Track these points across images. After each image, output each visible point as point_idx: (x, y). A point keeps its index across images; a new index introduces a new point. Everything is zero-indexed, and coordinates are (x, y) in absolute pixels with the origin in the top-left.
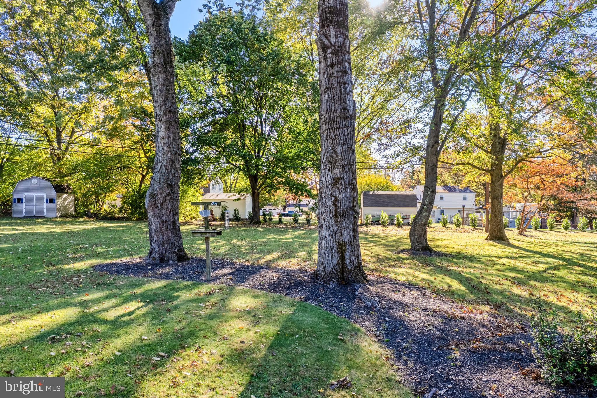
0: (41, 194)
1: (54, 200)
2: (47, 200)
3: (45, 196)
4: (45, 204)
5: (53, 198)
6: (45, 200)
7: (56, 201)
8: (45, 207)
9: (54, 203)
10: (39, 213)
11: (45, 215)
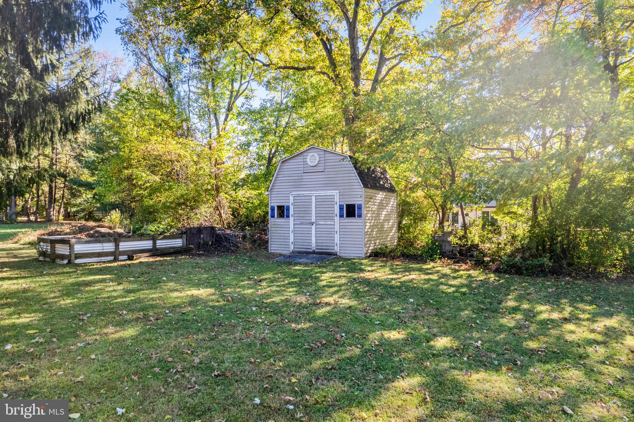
0: (329, 193)
1: (360, 207)
2: (341, 208)
3: (337, 199)
4: (337, 219)
5: (356, 201)
6: (337, 211)
7: (364, 212)
8: (337, 228)
9: (360, 216)
10: (326, 246)
11: (337, 249)
